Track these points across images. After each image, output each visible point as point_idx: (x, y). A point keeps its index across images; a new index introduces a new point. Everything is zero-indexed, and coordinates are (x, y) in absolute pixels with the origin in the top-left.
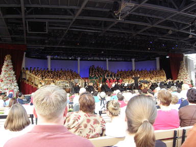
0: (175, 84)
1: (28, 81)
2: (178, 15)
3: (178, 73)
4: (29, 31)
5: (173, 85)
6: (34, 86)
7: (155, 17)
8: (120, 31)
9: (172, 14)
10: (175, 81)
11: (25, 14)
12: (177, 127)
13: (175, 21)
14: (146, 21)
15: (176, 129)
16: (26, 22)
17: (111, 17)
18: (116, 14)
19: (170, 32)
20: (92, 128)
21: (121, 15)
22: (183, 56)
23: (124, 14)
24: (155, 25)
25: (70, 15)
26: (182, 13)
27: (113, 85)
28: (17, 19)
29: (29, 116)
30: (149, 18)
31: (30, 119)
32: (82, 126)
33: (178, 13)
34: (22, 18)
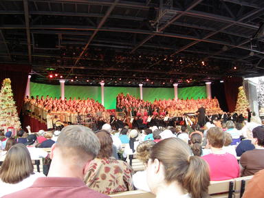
0: (232, 118)
1: (33, 114)
2: (235, 26)
3: (236, 103)
4: (35, 46)
5: (229, 119)
6: (42, 121)
7: (204, 28)
8: (158, 47)
9: (227, 24)
10: (232, 114)
11: (30, 24)
12: (233, 178)
13: (231, 33)
14: (192, 34)
15: (232, 180)
16: (31, 34)
17: (145, 28)
18: (152, 25)
19: (225, 49)
20: (113, 180)
21: (159, 26)
22: (242, 80)
23: (162, 24)
24: (204, 40)
25: (91, 25)
26: (239, 23)
27: (149, 119)
28: (19, 31)
29: (33, 162)
30: (196, 29)
31: (35, 166)
32: (99, 177)
33: (235, 22)
34: (25, 30)
